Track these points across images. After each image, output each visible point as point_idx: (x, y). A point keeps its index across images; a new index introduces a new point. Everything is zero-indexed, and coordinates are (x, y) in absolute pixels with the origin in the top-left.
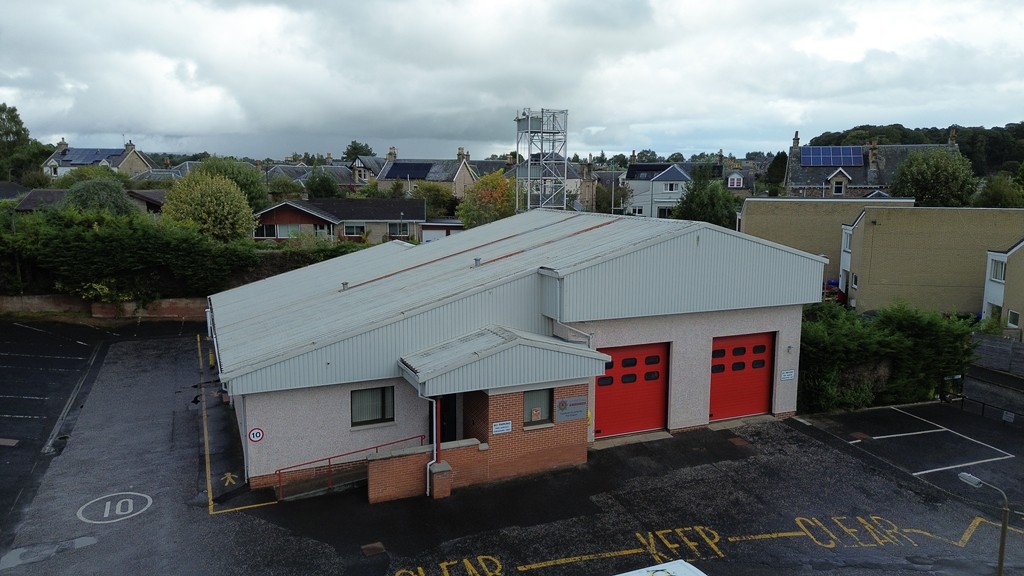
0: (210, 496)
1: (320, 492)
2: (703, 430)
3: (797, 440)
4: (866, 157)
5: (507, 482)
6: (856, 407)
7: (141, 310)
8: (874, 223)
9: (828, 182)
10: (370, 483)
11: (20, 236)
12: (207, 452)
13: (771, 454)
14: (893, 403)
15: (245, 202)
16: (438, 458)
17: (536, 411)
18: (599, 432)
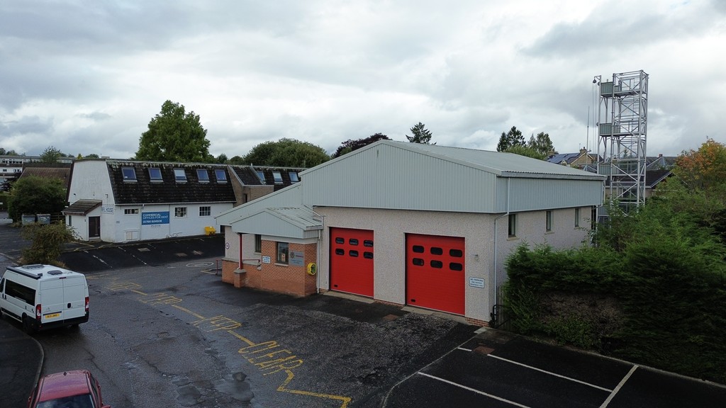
2: (396, 307)
10: (223, 269)
16: (242, 268)
17: (283, 256)
18: (336, 286)
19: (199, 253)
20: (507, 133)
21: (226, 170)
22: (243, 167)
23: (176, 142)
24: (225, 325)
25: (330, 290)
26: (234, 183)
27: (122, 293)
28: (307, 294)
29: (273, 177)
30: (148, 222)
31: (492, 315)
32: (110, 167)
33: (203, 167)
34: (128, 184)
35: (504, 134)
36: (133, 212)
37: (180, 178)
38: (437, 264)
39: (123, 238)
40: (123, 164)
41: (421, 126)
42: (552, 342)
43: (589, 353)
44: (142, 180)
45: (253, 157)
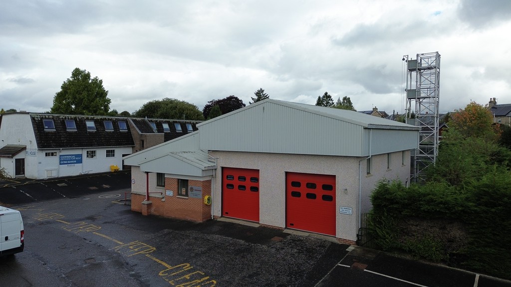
2: (279, 230)
10: (132, 202)
16: (148, 199)
17: (184, 190)
18: (227, 213)
19: (107, 186)
20: (321, 97)
21: (126, 121)
22: (140, 119)
23: (84, 100)
24: (142, 250)
25: (222, 216)
26: (133, 132)
27: (48, 222)
28: (204, 220)
29: (163, 127)
30: (66, 162)
31: (358, 235)
32: (33, 119)
33: (109, 119)
34: (49, 133)
35: (319, 97)
36: (52, 154)
37: (90, 128)
38: (311, 196)
39: (44, 176)
40: (44, 117)
41: (262, 91)
42: (408, 257)
43: (439, 265)
44: (60, 129)
45: (143, 112)
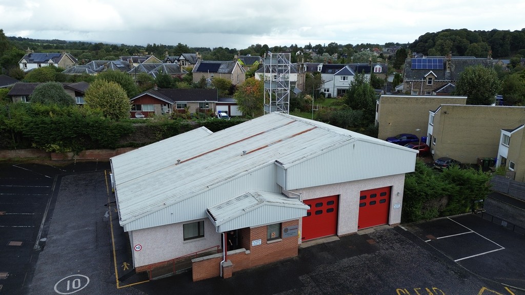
0: (117, 277)
1: (169, 275)
2: (355, 235)
3: (401, 241)
4: (445, 64)
5: (259, 267)
6: (430, 219)
7: (76, 156)
8: (445, 113)
9: (425, 78)
10: (193, 270)
11: (13, 121)
12: (114, 249)
13: (387, 249)
14: (448, 215)
15: (126, 96)
16: (226, 259)
17: (273, 234)
18: (304, 238)
38: (373, 203)
